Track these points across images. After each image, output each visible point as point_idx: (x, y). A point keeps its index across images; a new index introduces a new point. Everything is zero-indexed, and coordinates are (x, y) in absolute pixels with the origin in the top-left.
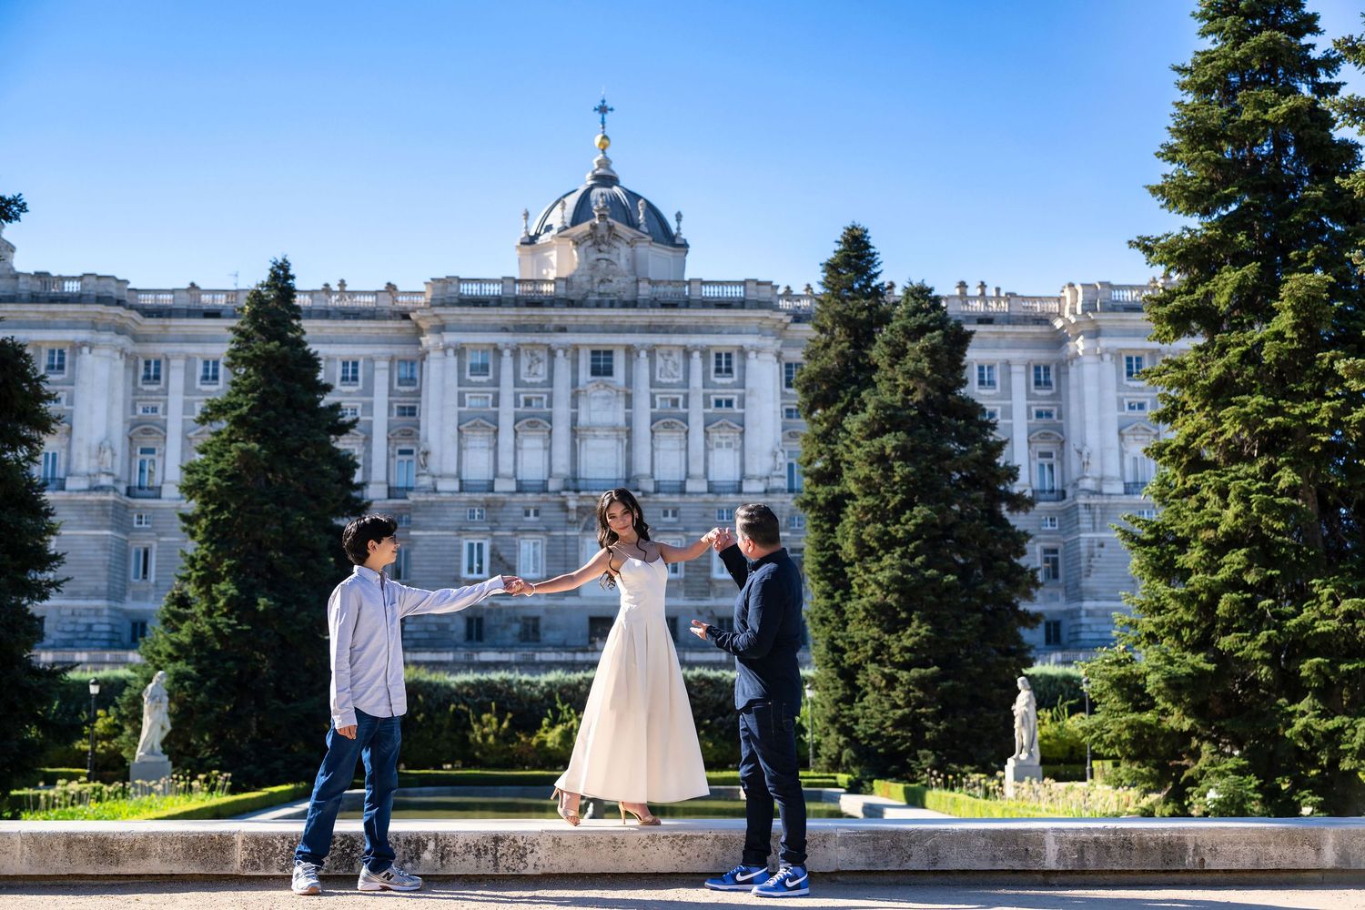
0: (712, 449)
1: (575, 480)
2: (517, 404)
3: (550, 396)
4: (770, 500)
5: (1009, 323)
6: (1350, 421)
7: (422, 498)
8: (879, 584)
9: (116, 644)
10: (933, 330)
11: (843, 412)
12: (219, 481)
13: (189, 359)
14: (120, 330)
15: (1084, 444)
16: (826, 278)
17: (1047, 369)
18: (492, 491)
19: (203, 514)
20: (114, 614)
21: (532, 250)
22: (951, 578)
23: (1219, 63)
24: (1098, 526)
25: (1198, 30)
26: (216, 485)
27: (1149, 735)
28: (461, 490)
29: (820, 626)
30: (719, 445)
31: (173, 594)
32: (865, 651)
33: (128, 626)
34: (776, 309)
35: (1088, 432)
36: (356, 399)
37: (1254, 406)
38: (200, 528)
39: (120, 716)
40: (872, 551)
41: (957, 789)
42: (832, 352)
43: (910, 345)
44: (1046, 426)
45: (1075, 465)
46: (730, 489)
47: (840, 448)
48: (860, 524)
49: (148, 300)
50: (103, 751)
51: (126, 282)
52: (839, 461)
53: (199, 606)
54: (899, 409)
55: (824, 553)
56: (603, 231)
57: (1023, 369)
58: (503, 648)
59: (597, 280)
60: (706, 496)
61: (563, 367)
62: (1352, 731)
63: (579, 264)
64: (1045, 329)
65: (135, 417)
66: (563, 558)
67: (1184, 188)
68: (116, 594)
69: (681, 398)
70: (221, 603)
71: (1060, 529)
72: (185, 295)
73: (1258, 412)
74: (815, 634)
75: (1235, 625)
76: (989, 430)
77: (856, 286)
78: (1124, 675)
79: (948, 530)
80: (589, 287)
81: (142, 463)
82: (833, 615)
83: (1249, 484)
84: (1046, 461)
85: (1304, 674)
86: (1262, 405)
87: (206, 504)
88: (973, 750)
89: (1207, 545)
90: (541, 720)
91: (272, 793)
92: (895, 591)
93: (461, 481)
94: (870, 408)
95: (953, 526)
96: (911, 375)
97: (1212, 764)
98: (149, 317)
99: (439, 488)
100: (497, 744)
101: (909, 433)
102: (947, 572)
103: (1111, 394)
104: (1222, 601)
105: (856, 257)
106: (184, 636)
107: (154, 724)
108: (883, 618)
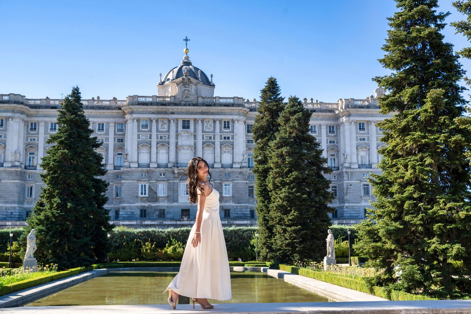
0: (223, 153)
1: (177, 163)
2: (157, 139)
3: (169, 135)
4: (242, 170)
5: (321, 112)
6: (451, 141)
7: (125, 169)
8: (281, 198)
9: (21, 219)
10: (299, 112)
11: (268, 140)
12: (54, 163)
13: (46, 123)
14: (22, 113)
15: (345, 152)
16: (262, 95)
17: (333, 127)
18: (149, 167)
19: (49, 174)
20: (20, 209)
21: (163, 87)
22: (305, 196)
23: (404, 17)
24: (350, 179)
25: (396, 5)
26: (53, 164)
27: (379, 250)
28: (139, 167)
29: (260, 212)
30: (225, 152)
31: (38, 202)
32: (276, 221)
33: (25, 213)
34: (244, 107)
35: (346, 147)
36: (103, 136)
37: (417, 135)
38: (48, 179)
39: (19, 245)
40: (278, 187)
41: (307, 267)
42: (264, 120)
43: (291, 117)
44: (333, 146)
45: (342, 158)
46: (229, 167)
47: (268, 152)
48: (274, 178)
49: (32, 103)
50: (15, 256)
51: (25, 96)
52: (267, 157)
53: (47, 206)
54: (288, 139)
55: (261, 188)
56: (186, 80)
57: (325, 127)
58: (153, 220)
59: (184, 97)
60: (220, 169)
61: (173, 125)
62: (451, 249)
63: (178, 91)
64: (333, 114)
65: (28, 142)
66: (173, 190)
67: (392, 59)
68: (21, 202)
69: (212, 136)
70: (55, 205)
71: (337, 180)
72: (44, 101)
73: (419, 138)
74: (259, 215)
75: (410, 212)
76: (317, 146)
77: (272, 98)
78: (370, 230)
79: (304, 180)
80: (182, 99)
81: (30, 158)
82: (265, 209)
83: (415, 163)
84: (333, 157)
85: (434, 229)
86: (420, 135)
87: (49, 171)
88: (312, 254)
89: (400, 184)
90: (166, 244)
91: (72, 271)
92: (286, 200)
93: (138, 164)
94: (278, 139)
95: (306, 178)
96: (291, 127)
97: (402, 261)
98: (32, 108)
99: (131, 166)
100: (151, 253)
101: (291, 147)
102: (303, 194)
103: (354, 136)
104: (406, 204)
105: (272, 88)
106: (42, 217)
107: (31, 247)
108: (282, 209)
